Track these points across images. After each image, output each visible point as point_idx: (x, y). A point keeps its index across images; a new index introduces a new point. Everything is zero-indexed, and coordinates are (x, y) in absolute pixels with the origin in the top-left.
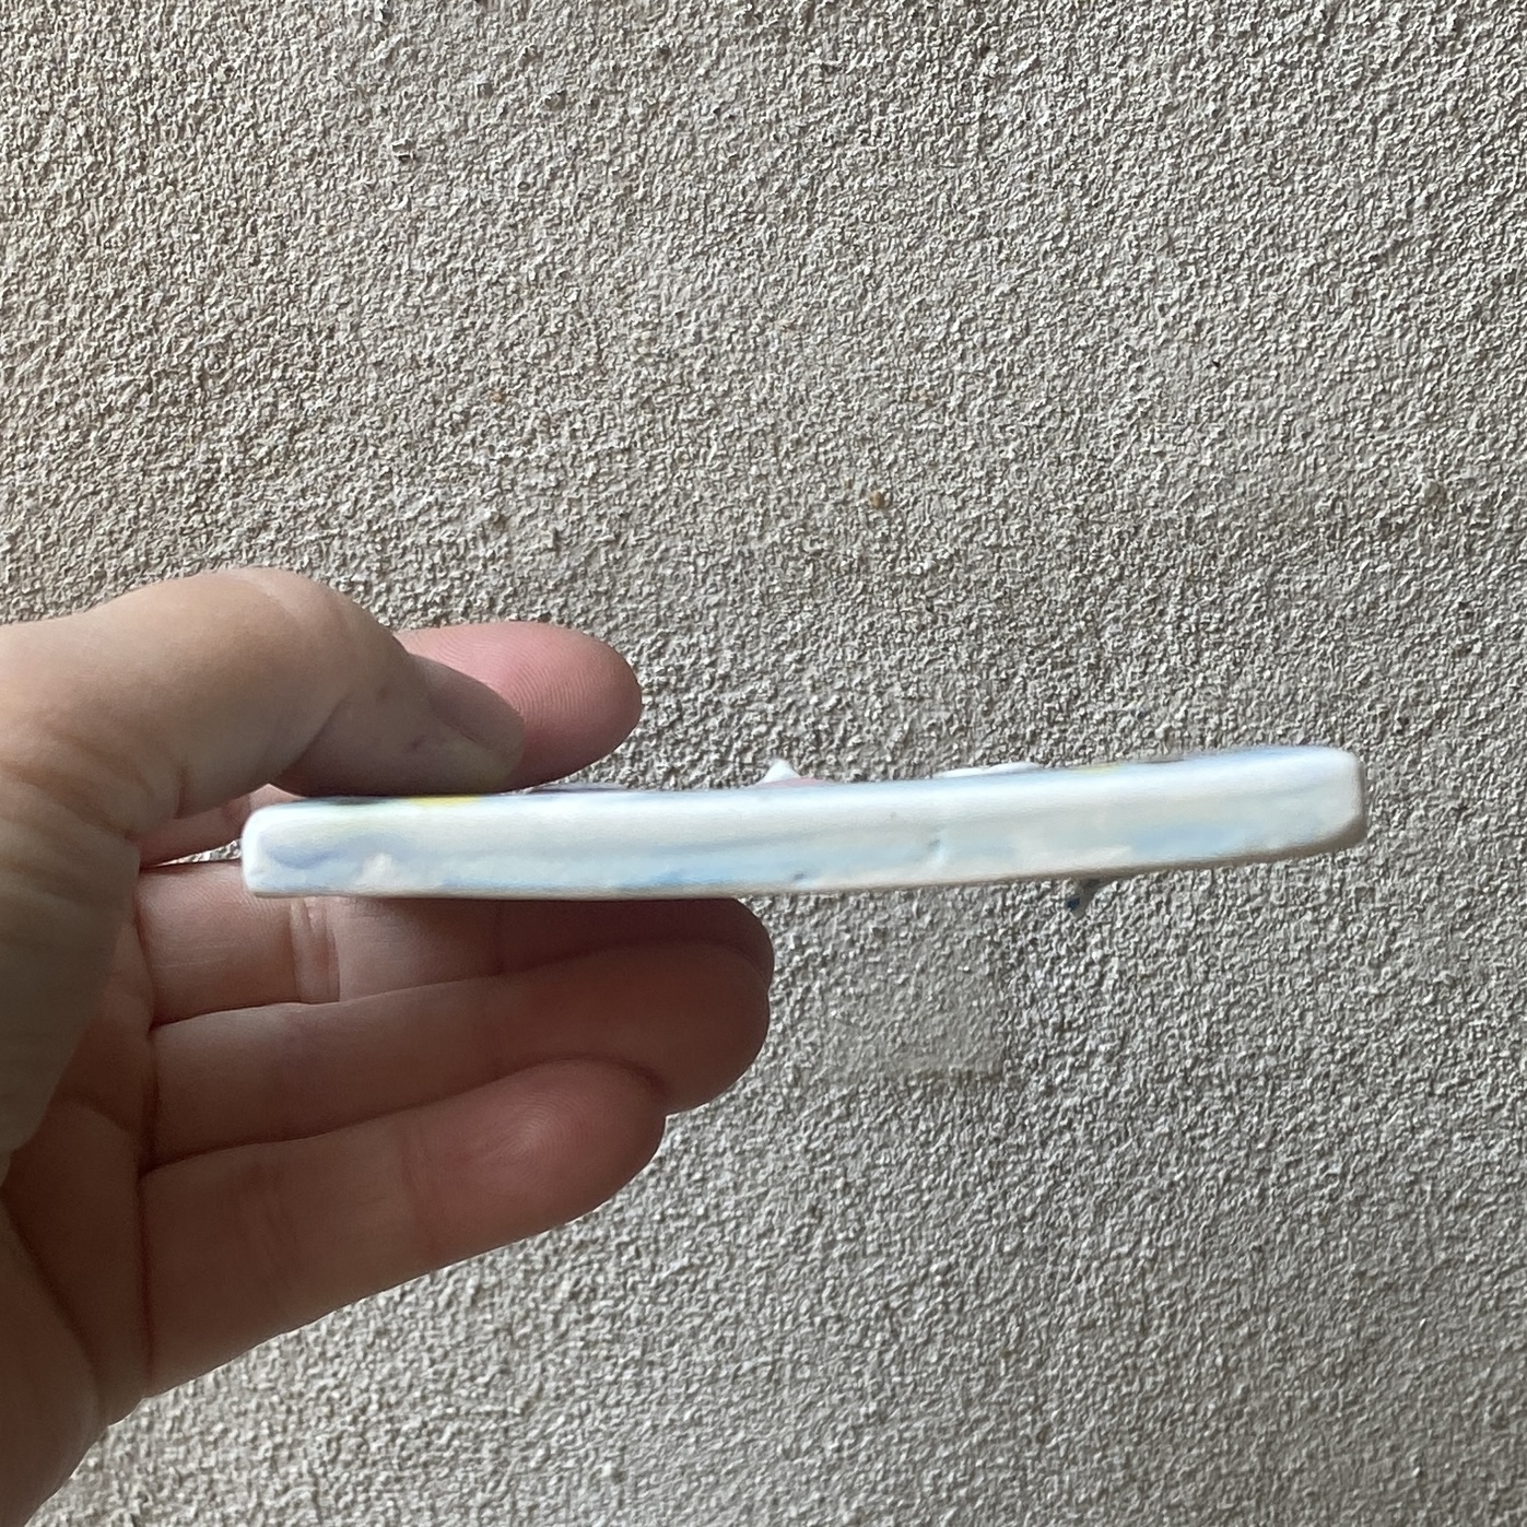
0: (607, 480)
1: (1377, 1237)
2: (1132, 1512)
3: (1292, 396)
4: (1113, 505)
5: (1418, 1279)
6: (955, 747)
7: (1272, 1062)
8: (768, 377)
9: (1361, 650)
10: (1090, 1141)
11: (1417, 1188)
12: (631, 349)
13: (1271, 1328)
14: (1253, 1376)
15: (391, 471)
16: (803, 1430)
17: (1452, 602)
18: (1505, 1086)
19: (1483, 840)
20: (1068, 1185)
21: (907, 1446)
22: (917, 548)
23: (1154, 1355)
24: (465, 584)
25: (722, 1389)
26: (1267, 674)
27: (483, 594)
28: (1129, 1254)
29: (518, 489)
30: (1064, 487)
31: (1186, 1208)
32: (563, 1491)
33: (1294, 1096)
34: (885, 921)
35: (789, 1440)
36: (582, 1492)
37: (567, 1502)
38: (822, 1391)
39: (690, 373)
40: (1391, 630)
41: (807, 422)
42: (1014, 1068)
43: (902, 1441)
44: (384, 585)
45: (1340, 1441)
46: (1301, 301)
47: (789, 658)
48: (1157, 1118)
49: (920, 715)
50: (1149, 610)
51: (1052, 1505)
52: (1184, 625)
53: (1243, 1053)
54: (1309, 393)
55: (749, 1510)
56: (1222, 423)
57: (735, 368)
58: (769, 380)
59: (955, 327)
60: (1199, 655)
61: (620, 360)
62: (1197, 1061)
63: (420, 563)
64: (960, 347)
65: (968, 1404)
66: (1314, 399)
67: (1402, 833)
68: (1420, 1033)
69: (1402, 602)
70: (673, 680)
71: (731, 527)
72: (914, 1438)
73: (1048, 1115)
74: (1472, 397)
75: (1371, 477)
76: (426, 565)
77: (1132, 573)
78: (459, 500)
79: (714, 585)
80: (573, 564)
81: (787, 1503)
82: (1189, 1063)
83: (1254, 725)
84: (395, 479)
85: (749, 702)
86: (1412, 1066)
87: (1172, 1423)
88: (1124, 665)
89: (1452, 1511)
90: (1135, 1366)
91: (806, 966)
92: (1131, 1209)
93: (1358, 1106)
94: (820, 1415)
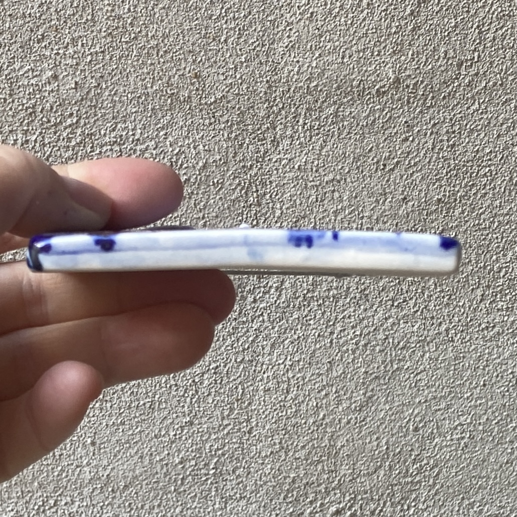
0: (95, 63)
1: (372, 359)
2: (282, 461)
3: (345, 42)
4: (281, 79)
5: (388, 375)
6: (222, 169)
7: (335, 292)
8: (155, 26)
9: (369, 138)
10: (269, 321)
11: (387, 341)
12: (104, 14)
13: (334, 391)
14: (327, 410)
15: (14, 56)
16: (162, 427)
17: (402, 121)
18: (419, 303)
19: (412, 211)
20: (261, 337)
21: (200, 434)
22: (209, 94)
23: (291, 401)
24: (42, 101)
25: (132, 411)
26: (335, 146)
27: (48, 105)
28: (283, 363)
29: (62, 65)
30: (262, 73)
31: (304, 347)
32: (73, 448)
33: (343, 305)
35: (157, 432)
36: (79, 449)
37: (74, 453)
38: (169, 413)
39: (126, 24)
40: (380, 131)
41: (169, 44)
42: (242, 292)
43: (198, 432)
44: (11, 100)
45: (358, 435)
46: (348, 7)
47: (162, 133)
48: (294, 312)
49: (209, 157)
50: (293, 120)
51: (253, 457)
52: (306, 127)
53: (325, 289)
54: (351, 41)
55: (141, 457)
56: (320, 51)
57: (143, 22)
58: (155, 28)
59: (223, 11)
60: (311, 138)
61: (100, 18)
62: (308, 291)
63: (25, 92)
64: (225, 18)
65: (223, 419)
66: (353, 43)
67: (383, 207)
68: (389, 282)
69: (384, 121)
70: (119, 140)
71: (140, 83)
72: (203, 431)
73: (254, 310)
74: (410, 45)
75: (373, 73)
76: (27, 92)
77: (287, 106)
78: (40, 68)
79: (134, 104)
80: (82, 94)
81: (156, 455)
82: (305, 292)
83: (330, 165)
84: (16, 60)
85: (146, 149)
86: (386, 295)
87: (297, 427)
88: (284, 141)
89: (398, 462)
90: (284, 405)
92: (284, 346)
93: (366, 309)
94: (168, 422)
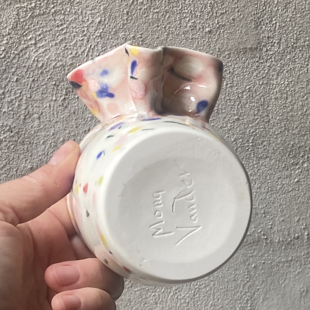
34: (234, 17)
91: (219, 27)
